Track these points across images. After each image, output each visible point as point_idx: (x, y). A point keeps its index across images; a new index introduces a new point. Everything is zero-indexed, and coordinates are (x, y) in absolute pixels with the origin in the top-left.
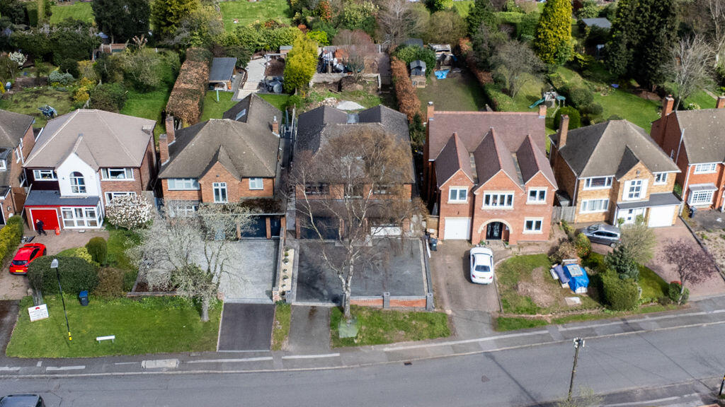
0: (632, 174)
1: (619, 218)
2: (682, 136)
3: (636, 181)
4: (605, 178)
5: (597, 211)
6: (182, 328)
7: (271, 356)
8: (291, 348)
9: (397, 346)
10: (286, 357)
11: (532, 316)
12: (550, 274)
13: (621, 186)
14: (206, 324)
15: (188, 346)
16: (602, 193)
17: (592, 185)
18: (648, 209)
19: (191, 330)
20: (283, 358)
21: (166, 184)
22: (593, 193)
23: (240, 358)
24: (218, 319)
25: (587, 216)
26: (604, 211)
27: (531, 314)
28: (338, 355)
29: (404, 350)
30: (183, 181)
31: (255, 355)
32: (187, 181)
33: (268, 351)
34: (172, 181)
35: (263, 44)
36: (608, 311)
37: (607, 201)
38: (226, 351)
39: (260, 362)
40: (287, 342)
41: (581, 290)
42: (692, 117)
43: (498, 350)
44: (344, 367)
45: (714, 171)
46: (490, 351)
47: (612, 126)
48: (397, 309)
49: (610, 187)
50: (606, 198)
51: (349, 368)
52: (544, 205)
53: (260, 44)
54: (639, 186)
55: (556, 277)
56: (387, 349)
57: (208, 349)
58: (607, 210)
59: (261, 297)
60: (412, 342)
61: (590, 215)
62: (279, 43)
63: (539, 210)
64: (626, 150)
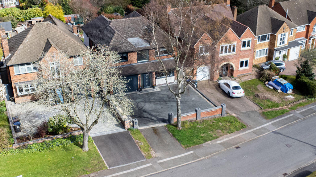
0: (281, 30)
1: (276, 57)
2: (287, 14)
3: (283, 34)
4: (266, 35)
5: (262, 56)
6: (72, 159)
7: (149, 163)
8: (159, 155)
9: (223, 139)
10: (160, 161)
11: (278, 108)
12: (267, 87)
13: (276, 38)
14: (89, 152)
15: (84, 170)
16: (265, 45)
17: (261, 41)
18: (289, 50)
19: (80, 159)
20: (158, 162)
21: (13, 70)
22: (261, 45)
23: (129, 169)
24: (95, 148)
25: (258, 60)
26: (266, 56)
27: (277, 107)
28: (192, 152)
29: (228, 140)
30: (26, 66)
31: (138, 165)
32: (29, 66)
33: (145, 160)
34: (17, 67)
35: (21, 17)
36: (310, 99)
37: (267, 49)
38: (115, 167)
39: (144, 168)
40: (153, 151)
41: (290, 91)
42: (287, 4)
43: (278, 129)
44: (202, 158)
45: (304, 30)
46: (274, 130)
47: (261, 9)
48: (204, 119)
49: (268, 41)
50: (267, 47)
51: (205, 159)
52: (250, 50)
53: (19, 18)
54: (284, 37)
55: (272, 88)
56: (218, 142)
57: (102, 169)
58: (267, 55)
59: (115, 129)
60: (229, 135)
61: (260, 59)
62: (30, 17)
63: (247, 53)
64: (271, 19)
